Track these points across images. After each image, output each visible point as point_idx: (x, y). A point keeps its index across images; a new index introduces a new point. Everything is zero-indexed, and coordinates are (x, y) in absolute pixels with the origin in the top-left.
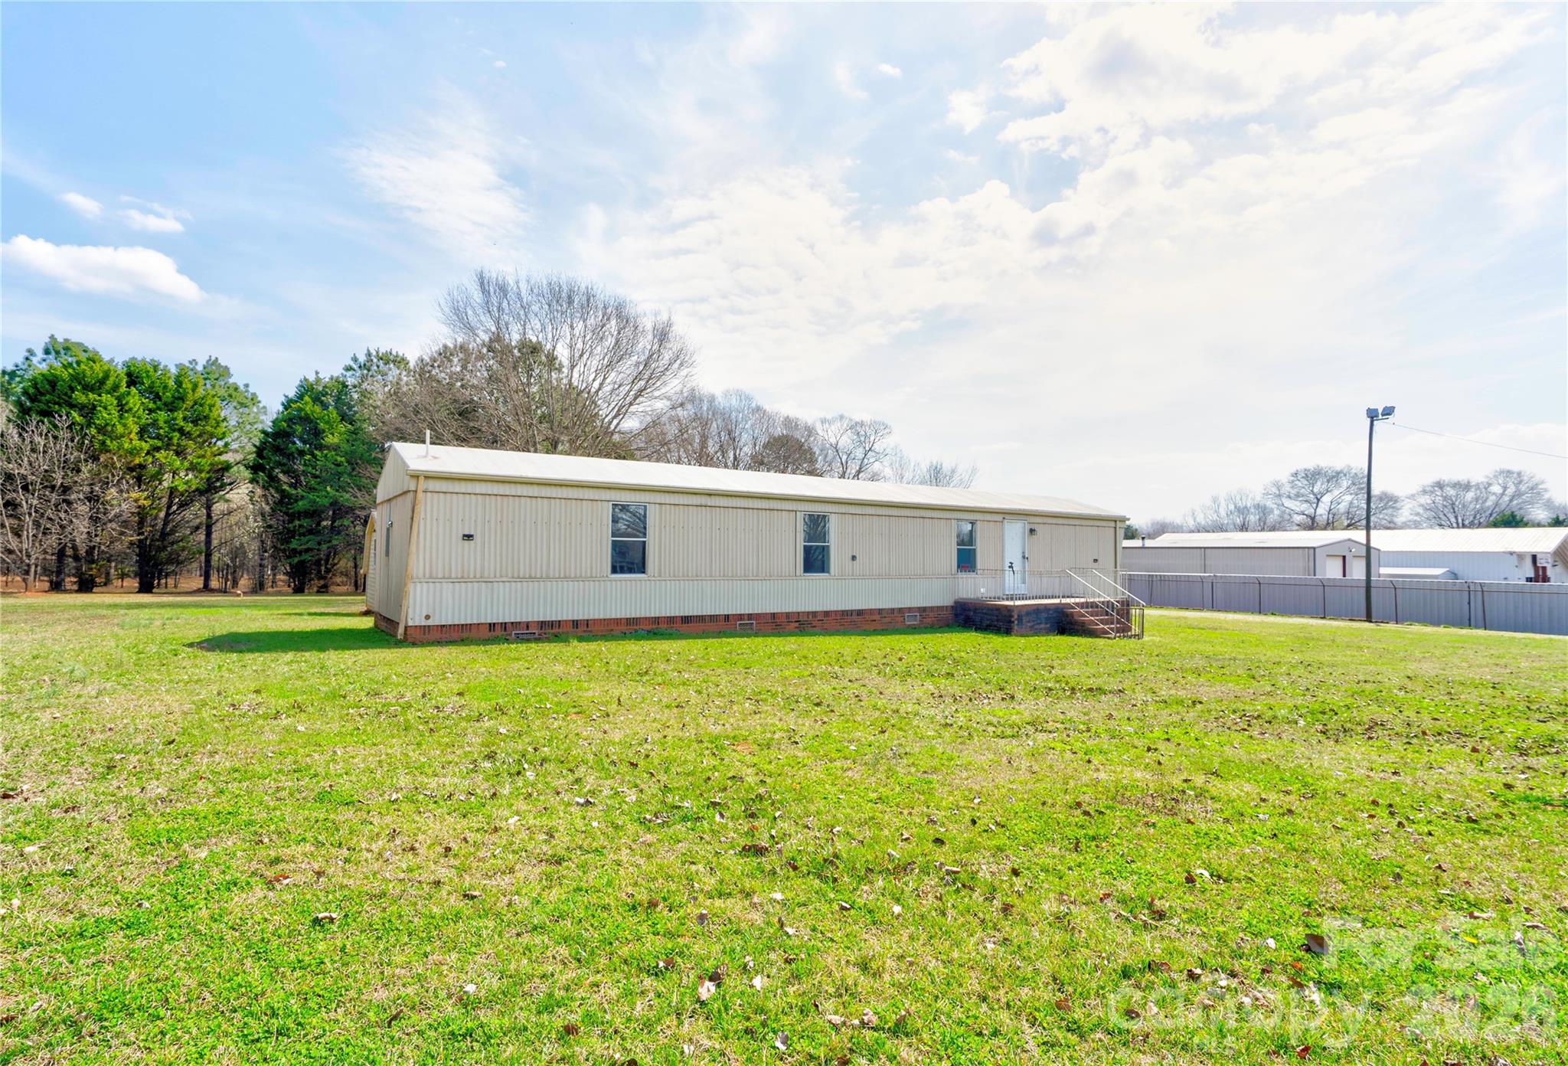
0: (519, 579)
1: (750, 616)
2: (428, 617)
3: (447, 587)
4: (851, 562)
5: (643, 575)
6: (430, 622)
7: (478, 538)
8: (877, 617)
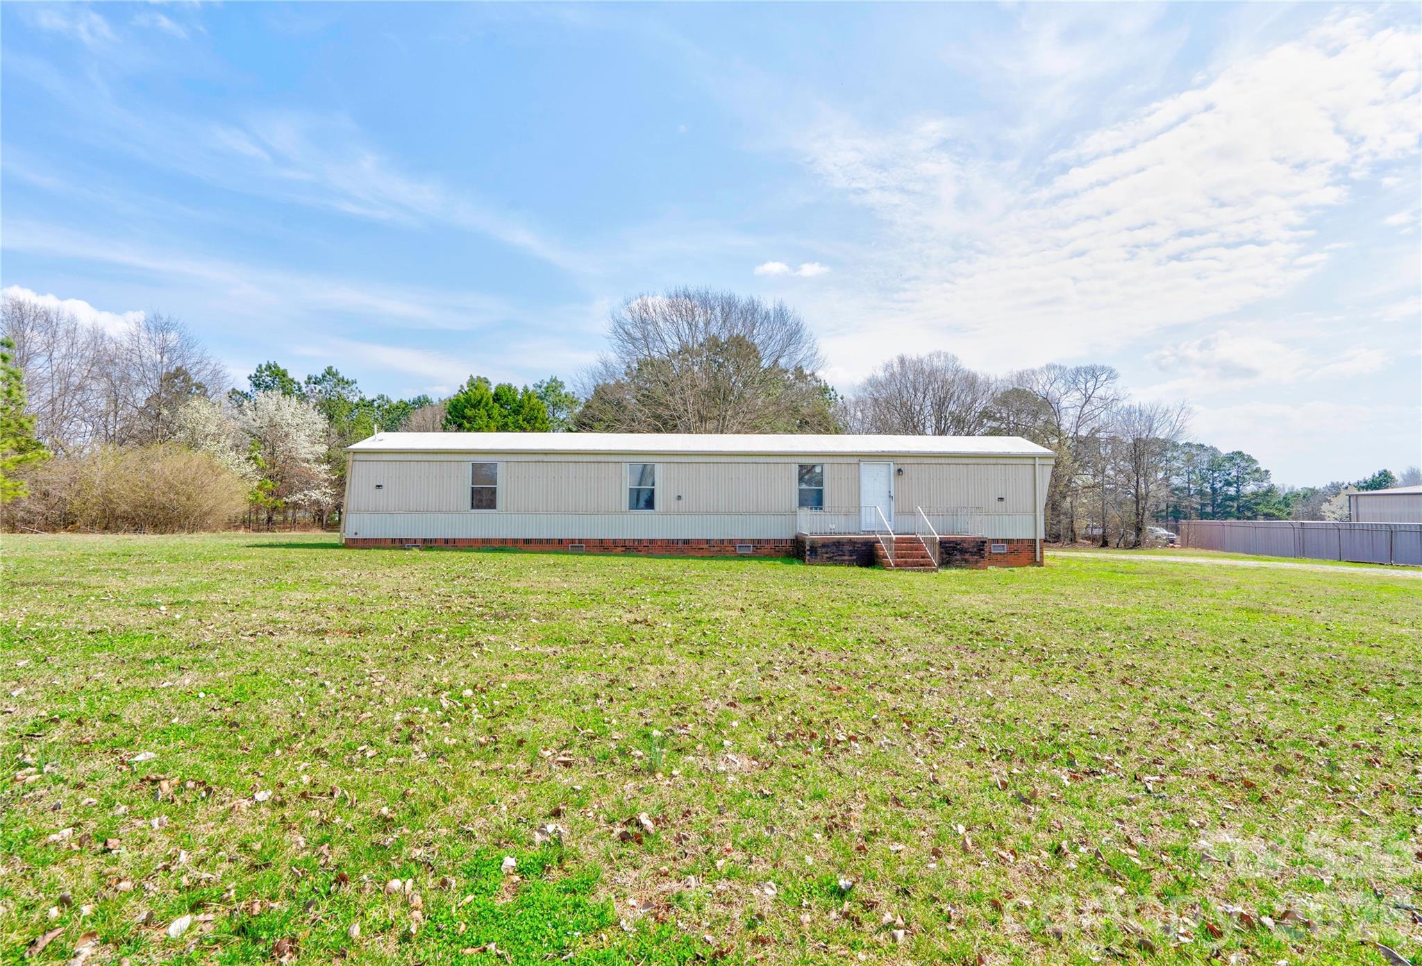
0: (410, 512)
1: (580, 541)
2: (356, 534)
3: (367, 517)
4: (676, 502)
5: (494, 510)
6: (357, 537)
7: (385, 487)
8: (706, 546)
